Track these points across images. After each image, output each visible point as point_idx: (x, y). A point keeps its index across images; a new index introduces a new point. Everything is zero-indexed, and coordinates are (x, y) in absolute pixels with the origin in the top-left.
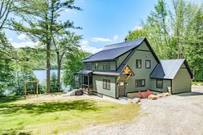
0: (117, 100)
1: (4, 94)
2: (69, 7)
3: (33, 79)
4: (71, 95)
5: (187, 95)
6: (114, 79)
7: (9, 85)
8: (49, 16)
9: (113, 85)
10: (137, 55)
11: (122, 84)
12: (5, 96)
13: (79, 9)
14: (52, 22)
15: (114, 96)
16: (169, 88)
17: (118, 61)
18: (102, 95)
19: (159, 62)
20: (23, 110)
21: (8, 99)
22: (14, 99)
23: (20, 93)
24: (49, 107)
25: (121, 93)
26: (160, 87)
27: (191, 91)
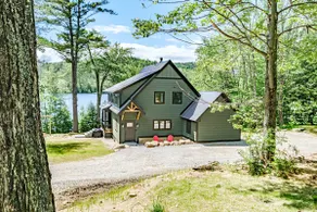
8: (74, 24)
9: (118, 126)
15: (118, 141)
16: (195, 133)
17: (123, 95)
19: (198, 95)
25: (128, 137)
26: (189, 131)
27: (239, 140)
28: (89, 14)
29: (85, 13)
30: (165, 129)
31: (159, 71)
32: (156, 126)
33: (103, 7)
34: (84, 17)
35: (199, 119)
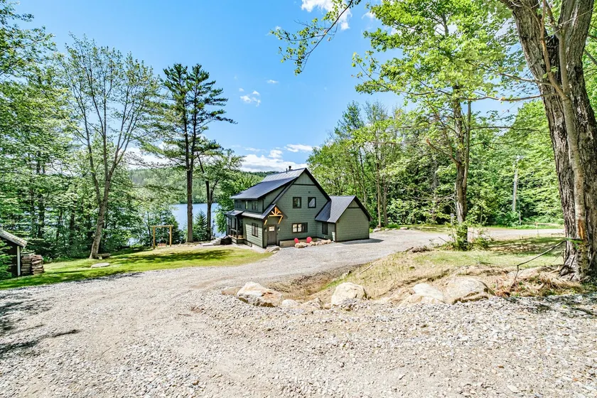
0: (264, 249)
1: (128, 244)
2: (218, 118)
3: (170, 222)
4: (215, 245)
5: (352, 244)
6: (260, 224)
7: (133, 232)
8: (190, 131)
9: (260, 230)
10: (293, 191)
11: (272, 229)
12: (129, 247)
13: (231, 121)
14: (195, 139)
15: (262, 245)
16: (333, 234)
17: (265, 201)
18: (252, 243)
19: (329, 200)
20: (145, 260)
21: (133, 250)
22: (141, 249)
23: (150, 243)
24: (174, 257)
25: (270, 241)
26: (326, 232)
27: (368, 238)
28: (206, 121)
29: (202, 120)
30: (297, 232)
31: (297, 178)
32: (295, 230)
33: (222, 116)
34: (201, 124)
35: (338, 221)
